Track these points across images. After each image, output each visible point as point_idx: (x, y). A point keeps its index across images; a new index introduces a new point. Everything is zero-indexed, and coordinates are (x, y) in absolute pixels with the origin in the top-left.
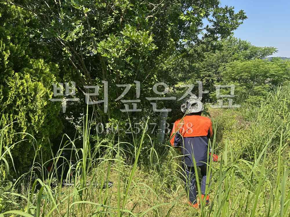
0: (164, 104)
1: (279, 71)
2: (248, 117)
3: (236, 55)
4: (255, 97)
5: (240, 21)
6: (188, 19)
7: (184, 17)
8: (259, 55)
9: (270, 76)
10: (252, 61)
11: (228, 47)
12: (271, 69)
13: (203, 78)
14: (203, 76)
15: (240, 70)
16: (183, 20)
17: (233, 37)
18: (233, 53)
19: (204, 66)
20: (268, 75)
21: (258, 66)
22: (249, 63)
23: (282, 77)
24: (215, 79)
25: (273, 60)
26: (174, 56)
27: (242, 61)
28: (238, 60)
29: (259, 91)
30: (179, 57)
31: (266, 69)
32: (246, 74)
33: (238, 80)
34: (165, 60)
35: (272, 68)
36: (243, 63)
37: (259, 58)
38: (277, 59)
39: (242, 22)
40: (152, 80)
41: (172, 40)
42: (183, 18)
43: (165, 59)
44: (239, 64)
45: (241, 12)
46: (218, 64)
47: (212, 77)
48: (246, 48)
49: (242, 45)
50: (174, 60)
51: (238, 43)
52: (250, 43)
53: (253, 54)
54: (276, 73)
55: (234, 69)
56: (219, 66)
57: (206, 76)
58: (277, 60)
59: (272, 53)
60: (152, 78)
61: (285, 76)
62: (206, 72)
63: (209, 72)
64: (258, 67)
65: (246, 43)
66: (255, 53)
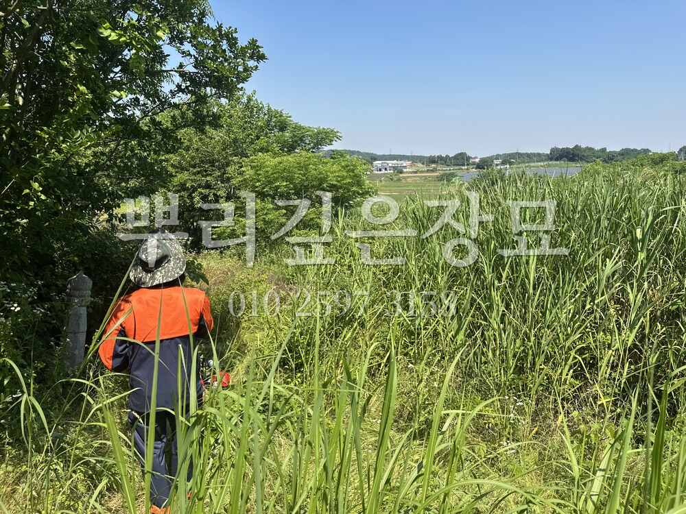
0: (82, 263)
1: (344, 178)
2: (293, 276)
3: (263, 141)
4: (305, 231)
5: (251, 63)
6: (123, 39)
7: (113, 34)
8: (309, 144)
9: (328, 188)
10: (295, 156)
11: (246, 122)
12: (329, 174)
13: (193, 192)
14: (192, 186)
15: (272, 174)
16: (110, 39)
17: (254, 99)
18: (257, 136)
19: (193, 163)
20: (325, 185)
21: (306, 167)
22: (290, 159)
23: (349, 191)
24: (221, 193)
25: (334, 155)
26: (88, 131)
27: (275, 155)
28: (268, 151)
29: (312, 219)
30: (103, 135)
31: (321, 173)
32: (285, 184)
33: (269, 195)
34: (64, 142)
35: (332, 173)
36: (278, 159)
37: (309, 150)
38: (341, 154)
39: (257, 67)
40: (28, 198)
41: (82, 88)
42: (110, 35)
43: (61, 138)
44: (270, 161)
45: (253, 44)
46: (225, 158)
47: (215, 189)
48: (283, 127)
49: (274, 120)
50: (89, 143)
51: (265, 114)
52: (290, 117)
53: (296, 142)
54: (338, 181)
55: (259, 172)
56: (228, 165)
57: (200, 186)
58: (342, 156)
59: (331, 141)
60: (27, 191)
61: (354, 189)
62: (198, 177)
63: (207, 175)
64: (306, 170)
65: (281, 116)
66: (301, 140)
